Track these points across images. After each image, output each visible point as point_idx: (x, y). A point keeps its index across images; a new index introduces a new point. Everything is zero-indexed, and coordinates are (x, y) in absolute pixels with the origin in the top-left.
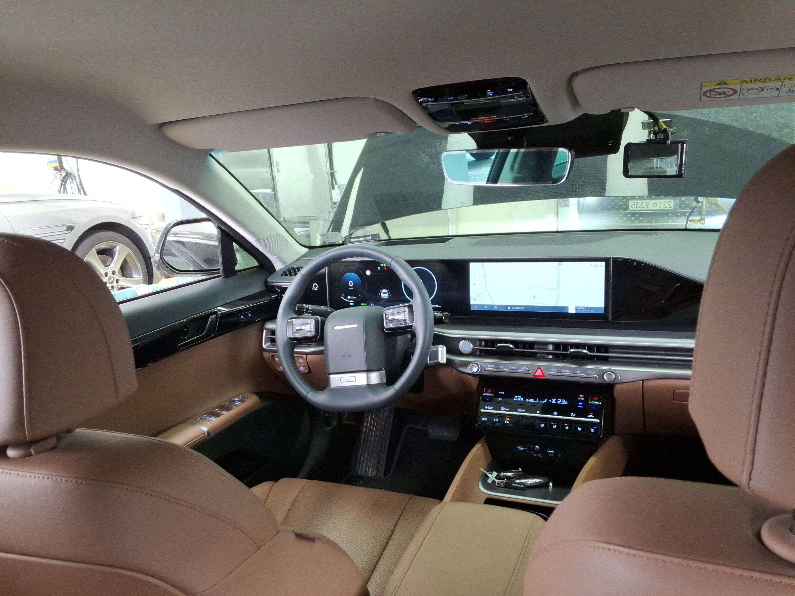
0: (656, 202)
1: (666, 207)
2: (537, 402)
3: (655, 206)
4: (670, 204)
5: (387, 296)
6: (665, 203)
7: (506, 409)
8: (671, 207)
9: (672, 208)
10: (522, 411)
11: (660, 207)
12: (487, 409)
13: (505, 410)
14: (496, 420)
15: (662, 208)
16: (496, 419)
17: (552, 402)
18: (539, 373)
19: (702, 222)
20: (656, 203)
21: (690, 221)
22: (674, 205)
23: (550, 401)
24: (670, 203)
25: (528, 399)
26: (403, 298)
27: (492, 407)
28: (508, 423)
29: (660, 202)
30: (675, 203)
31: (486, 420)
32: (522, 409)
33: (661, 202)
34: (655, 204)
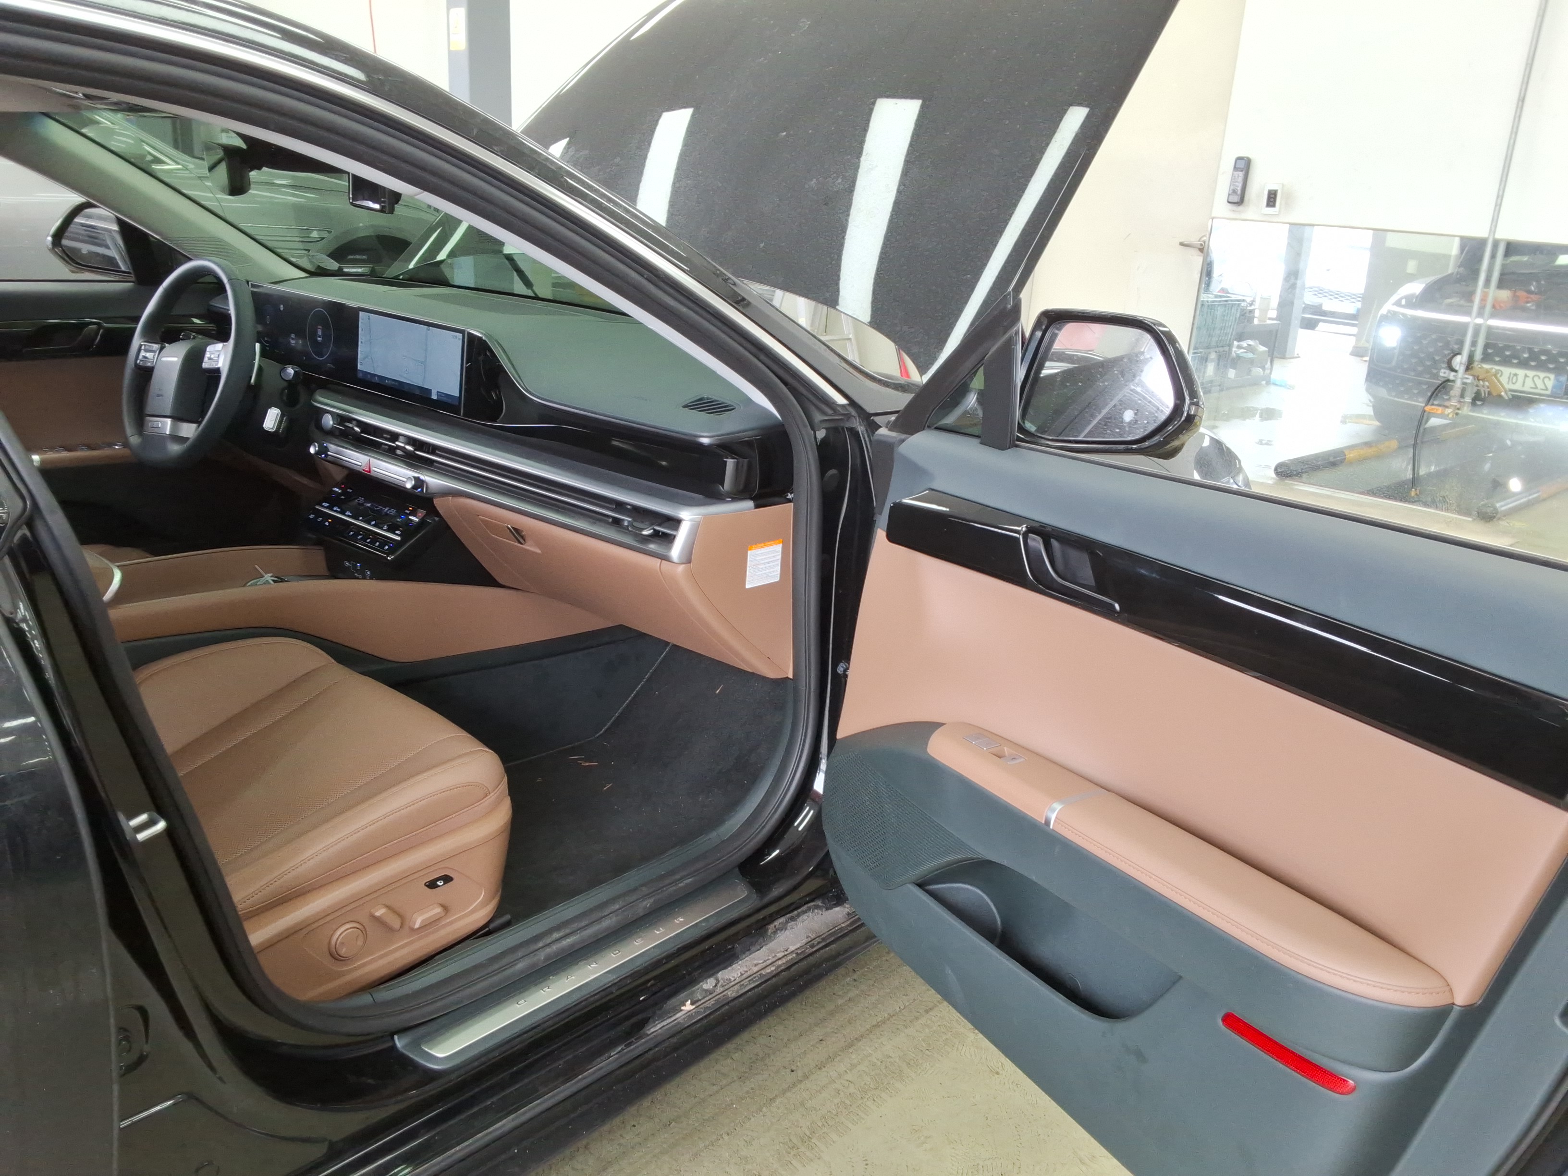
0: (1518, 373)
1: (1536, 388)
3: (1514, 381)
4: (1546, 382)
6: (1536, 379)
8: (1547, 389)
9: (1548, 392)
11: (1523, 385)
15: (1526, 389)
20: (1516, 375)
22: (1554, 387)
24: (1546, 380)
29: (1526, 376)
30: (1558, 381)
33: (1528, 374)
34: (1513, 378)
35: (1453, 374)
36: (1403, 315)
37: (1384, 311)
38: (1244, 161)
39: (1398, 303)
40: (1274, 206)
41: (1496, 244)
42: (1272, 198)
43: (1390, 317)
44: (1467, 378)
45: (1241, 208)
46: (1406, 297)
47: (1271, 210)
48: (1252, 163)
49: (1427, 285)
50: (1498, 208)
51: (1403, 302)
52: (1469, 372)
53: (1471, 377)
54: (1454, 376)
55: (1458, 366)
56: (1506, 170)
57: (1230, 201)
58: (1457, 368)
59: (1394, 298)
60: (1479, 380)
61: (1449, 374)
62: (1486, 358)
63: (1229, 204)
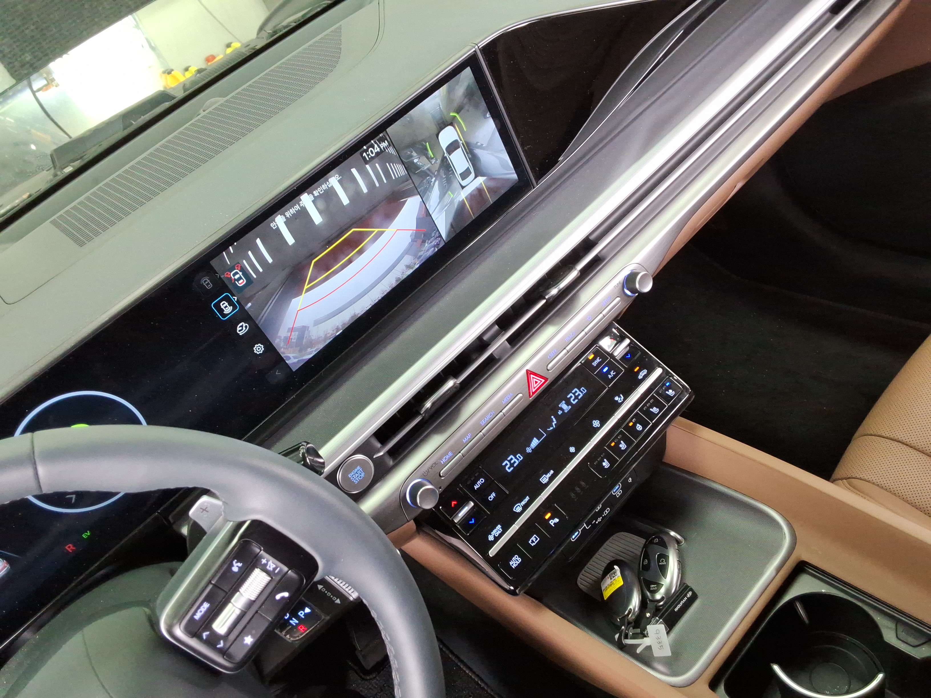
2: (545, 435)
5: (5, 567)
7: (523, 503)
10: (549, 475)
12: (497, 539)
13: (525, 507)
14: (534, 540)
16: (533, 538)
17: (566, 411)
18: (536, 382)
19: (55, 85)
21: (39, 90)
23: (560, 412)
25: (529, 446)
26: (59, 526)
27: (499, 528)
28: (557, 520)
31: (520, 560)
32: (546, 474)
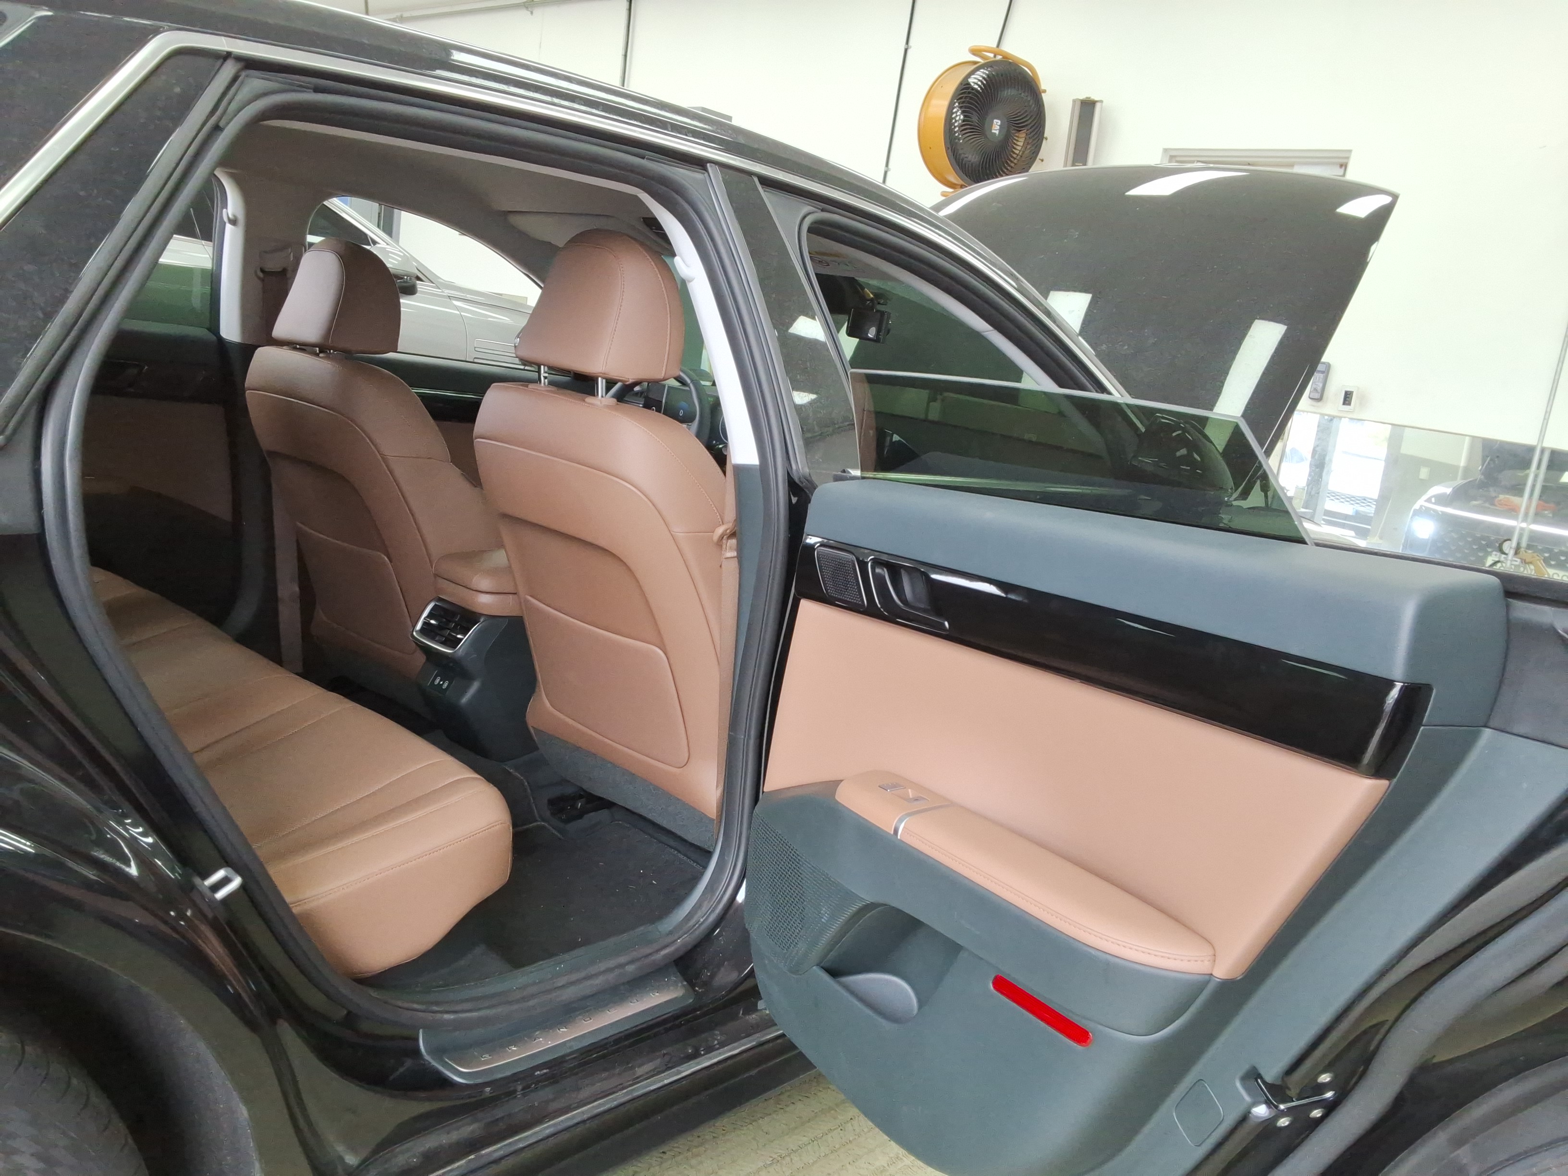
35: (1503, 556)
36: (1434, 510)
37: (1416, 506)
38: (1325, 365)
39: (1429, 500)
40: (1349, 404)
41: (1543, 450)
42: (1347, 398)
43: (1423, 512)
44: (1516, 561)
45: (1320, 404)
46: (1434, 496)
47: (1346, 408)
48: (1331, 367)
49: (1454, 488)
50: (1546, 421)
51: (1433, 500)
52: (1517, 556)
53: (1519, 560)
54: (1504, 558)
55: (1508, 550)
56: (1553, 392)
57: (1311, 397)
58: (1507, 552)
59: (1425, 497)
60: (1525, 563)
61: (1500, 557)
62: (1529, 547)
63: (1310, 400)
